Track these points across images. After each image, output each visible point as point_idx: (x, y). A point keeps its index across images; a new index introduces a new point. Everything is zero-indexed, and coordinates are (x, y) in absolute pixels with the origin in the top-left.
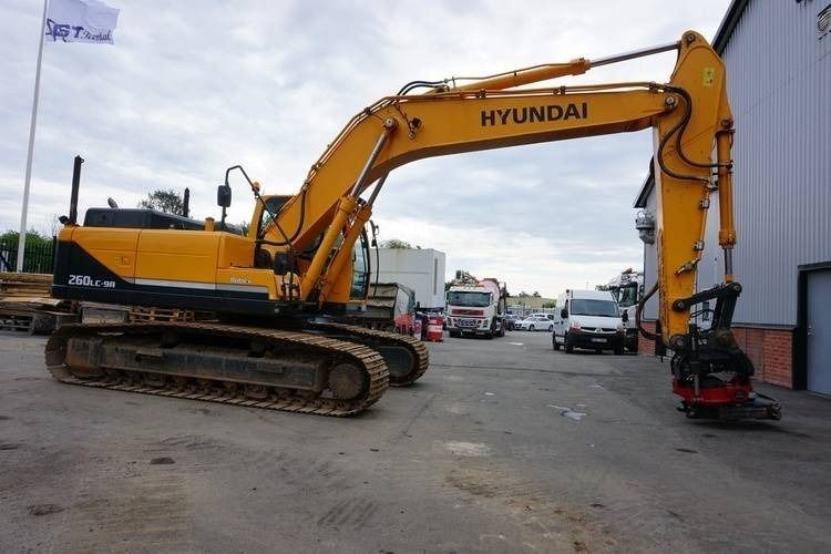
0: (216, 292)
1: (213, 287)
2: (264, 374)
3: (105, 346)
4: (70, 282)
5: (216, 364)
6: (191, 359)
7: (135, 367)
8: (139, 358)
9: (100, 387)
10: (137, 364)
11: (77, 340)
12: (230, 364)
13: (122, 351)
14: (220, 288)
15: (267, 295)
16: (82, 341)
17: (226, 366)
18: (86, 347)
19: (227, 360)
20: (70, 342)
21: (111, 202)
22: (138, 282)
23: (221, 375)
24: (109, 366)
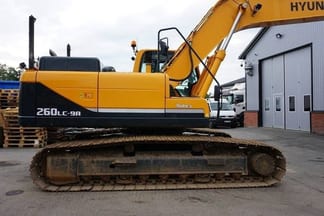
0: (165, 115)
1: (162, 111)
2: (211, 166)
3: (82, 160)
4: (38, 114)
5: (175, 163)
6: (155, 162)
7: (111, 172)
8: (112, 166)
9: (86, 191)
10: (112, 170)
11: (56, 158)
12: (185, 163)
13: (98, 162)
14: (168, 111)
15: (203, 115)
16: (61, 158)
17: (183, 164)
18: (64, 162)
19: (183, 160)
20: (49, 159)
21: (51, 53)
22: (101, 111)
23: (180, 170)
24: (87, 174)
